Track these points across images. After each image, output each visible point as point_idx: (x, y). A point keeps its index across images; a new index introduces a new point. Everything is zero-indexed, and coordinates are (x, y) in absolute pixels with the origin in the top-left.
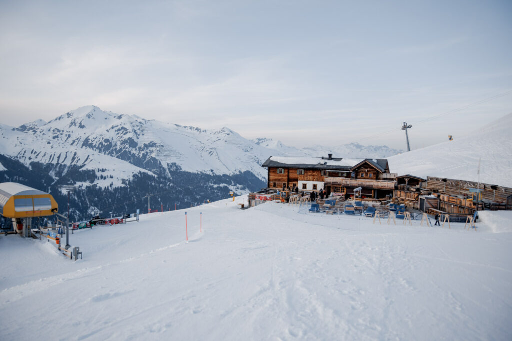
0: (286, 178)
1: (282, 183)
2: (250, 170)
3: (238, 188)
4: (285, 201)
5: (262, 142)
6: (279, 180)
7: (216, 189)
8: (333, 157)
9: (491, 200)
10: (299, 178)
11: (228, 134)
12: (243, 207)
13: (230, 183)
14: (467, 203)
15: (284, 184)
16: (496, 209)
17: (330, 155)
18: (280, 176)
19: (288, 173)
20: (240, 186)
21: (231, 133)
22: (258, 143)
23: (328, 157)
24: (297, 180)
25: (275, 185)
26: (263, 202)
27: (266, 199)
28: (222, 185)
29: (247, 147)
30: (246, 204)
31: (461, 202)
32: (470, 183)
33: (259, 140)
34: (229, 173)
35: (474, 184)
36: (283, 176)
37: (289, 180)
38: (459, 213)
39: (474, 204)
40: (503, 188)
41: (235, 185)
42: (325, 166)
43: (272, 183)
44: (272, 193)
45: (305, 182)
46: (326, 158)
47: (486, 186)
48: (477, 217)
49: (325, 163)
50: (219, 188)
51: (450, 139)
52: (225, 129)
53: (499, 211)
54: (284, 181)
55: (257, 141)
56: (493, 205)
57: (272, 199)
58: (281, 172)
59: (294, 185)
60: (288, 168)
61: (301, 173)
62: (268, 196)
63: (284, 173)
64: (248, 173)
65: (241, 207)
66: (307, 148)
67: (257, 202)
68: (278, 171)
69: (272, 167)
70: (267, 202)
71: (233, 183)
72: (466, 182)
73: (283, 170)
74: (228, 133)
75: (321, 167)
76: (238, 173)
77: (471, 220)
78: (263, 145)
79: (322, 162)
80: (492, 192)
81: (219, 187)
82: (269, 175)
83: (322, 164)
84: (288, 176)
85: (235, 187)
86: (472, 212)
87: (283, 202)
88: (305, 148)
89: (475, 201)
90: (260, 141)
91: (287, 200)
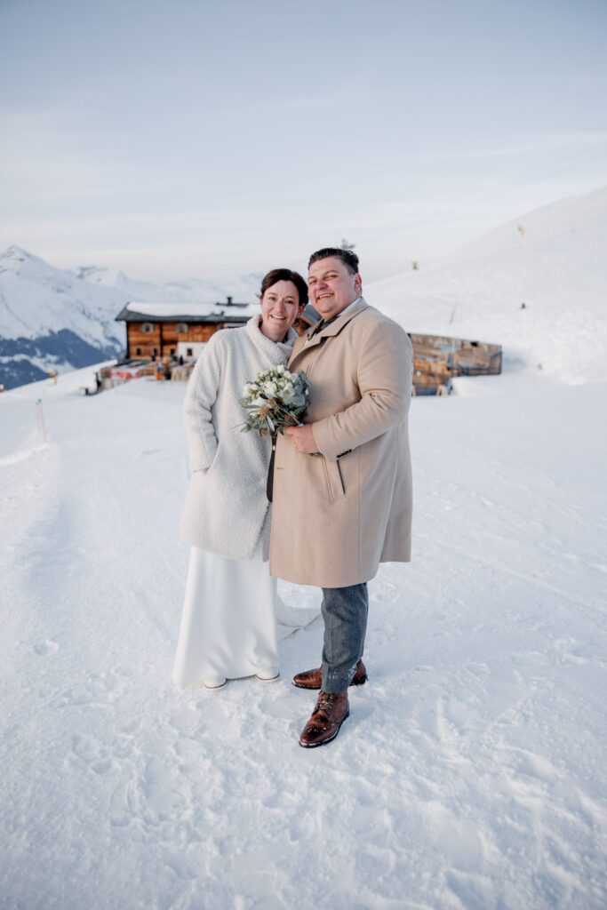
0: (157, 340)
1: (151, 348)
2: (69, 327)
3: (49, 362)
4: (163, 377)
5: (89, 273)
6: (145, 344)
7: (6, 365)
8: (234, 301)
9: (470, 363)
10: (180, 338)
11: (22, 260)
12: (87, 393)
13: (32, 354)
14: (438, 368)
15: (155, 351)
16: (476, 375)
17: (229, 299)
18: (148, 336)
19: (161, 330)
20: (54, 358)
21: (26, 258)
22: (81, 277)
23: (226, 301)
24: (175, 342)
25: (139, 352)
26: (125, 382)
27: (129, 377)
28: (18, 358)
29: (60, 283)
30: (93, 386)
31: (430, 367)
32: (443, 338)
33: (83, 269)
34: (30, 334)
35: (448, 340)
36: (151, 336)
37: (163, 343)
38: (428, 383)
39: (449, 369)
40: (485, 344)
41: (43, 356)
42: (222, 318)
43: (134, 349)
44: (137, 366)
45: (190, 345)
46: (222, 304)
47: (465, 343)
48: (451, 388)
49: (223, 313)
50: (12, 364)
51: (415, 268)
52: (13, 250)
53: (480, 378)
54: (154, 344)
55: (78, 272)
56: (474, 369)
57: (140, 375)
58: (148, 329)
59: (173, 352)
60: (160, 323)
61: (182, 332)
62: (134, 371)
63: (153, 331)
64: (65, 333)
65: (84, 392)
66: (174, 284)
67: (115, 383)
68: (143, 328)
69: (134, 322)
70: (133, 382)
71: (39, 353)
72: (435, 338)
73: (151, 326)
74: (22, 257)
75: (216, 319)
76: (46, 333)
77: (443, 392)
78: (91, 279)
79: (218, 310)
80: (471, 350)
81: (13, 362)
82: (128, 336)
83: (216, 315)
84: (161, 336)
85: (43, 360)
86: (445, 381)
87: (159, 379)
88: (168, 284)
89: (449, 365)
90: (84, 272)
91: (168, 376)
